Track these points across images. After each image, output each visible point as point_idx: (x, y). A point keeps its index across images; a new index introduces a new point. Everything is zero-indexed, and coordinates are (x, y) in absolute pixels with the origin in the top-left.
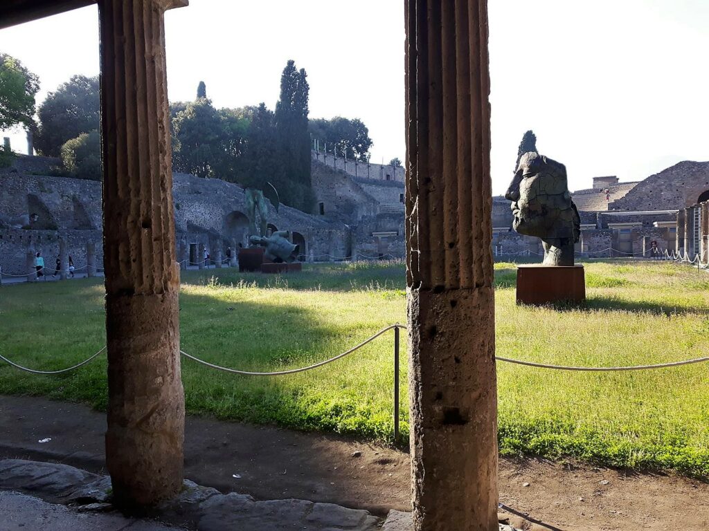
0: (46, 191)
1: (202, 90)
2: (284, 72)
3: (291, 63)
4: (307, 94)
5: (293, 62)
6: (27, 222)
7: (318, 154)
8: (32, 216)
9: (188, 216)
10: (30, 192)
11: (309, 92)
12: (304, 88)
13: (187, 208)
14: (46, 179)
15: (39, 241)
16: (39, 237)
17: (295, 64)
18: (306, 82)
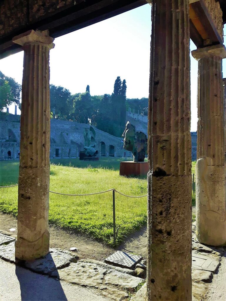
0: (15, 128)
1: (88, 88)
2: (115, 81)
3: (118, 78)
4: (126, 90)
5: (119, 77)
6: (8, 139)
7: (130, 114)
8: (10, 136)
9: (71, 138)
10: (9, 128)
11: (127, 89)
12: (125, 87)
13: (71, 135)
14: (16, 123)
15: (9, 146)
16: (9, 144)
17: (120, 78)
18: (125, 85)
